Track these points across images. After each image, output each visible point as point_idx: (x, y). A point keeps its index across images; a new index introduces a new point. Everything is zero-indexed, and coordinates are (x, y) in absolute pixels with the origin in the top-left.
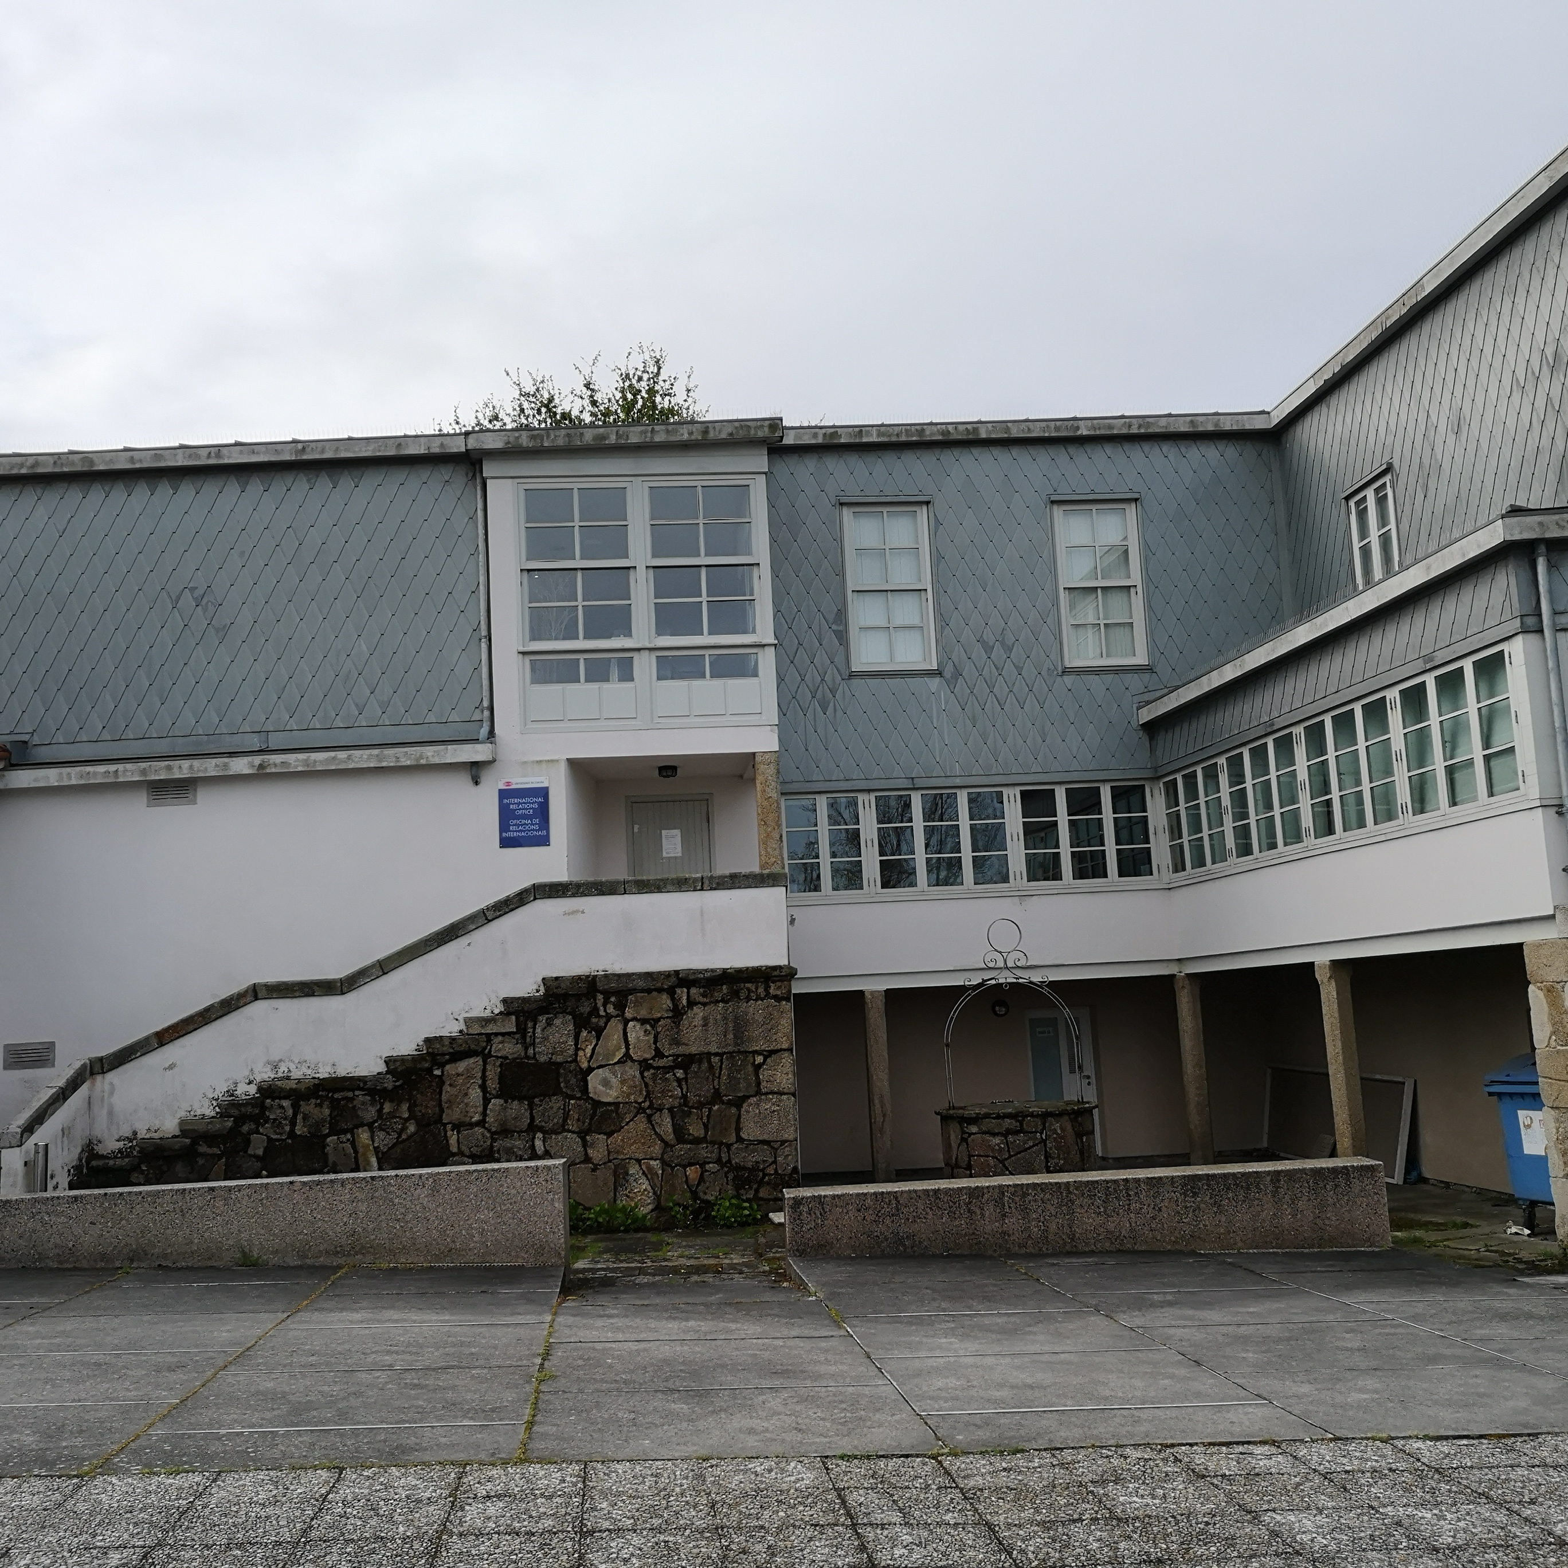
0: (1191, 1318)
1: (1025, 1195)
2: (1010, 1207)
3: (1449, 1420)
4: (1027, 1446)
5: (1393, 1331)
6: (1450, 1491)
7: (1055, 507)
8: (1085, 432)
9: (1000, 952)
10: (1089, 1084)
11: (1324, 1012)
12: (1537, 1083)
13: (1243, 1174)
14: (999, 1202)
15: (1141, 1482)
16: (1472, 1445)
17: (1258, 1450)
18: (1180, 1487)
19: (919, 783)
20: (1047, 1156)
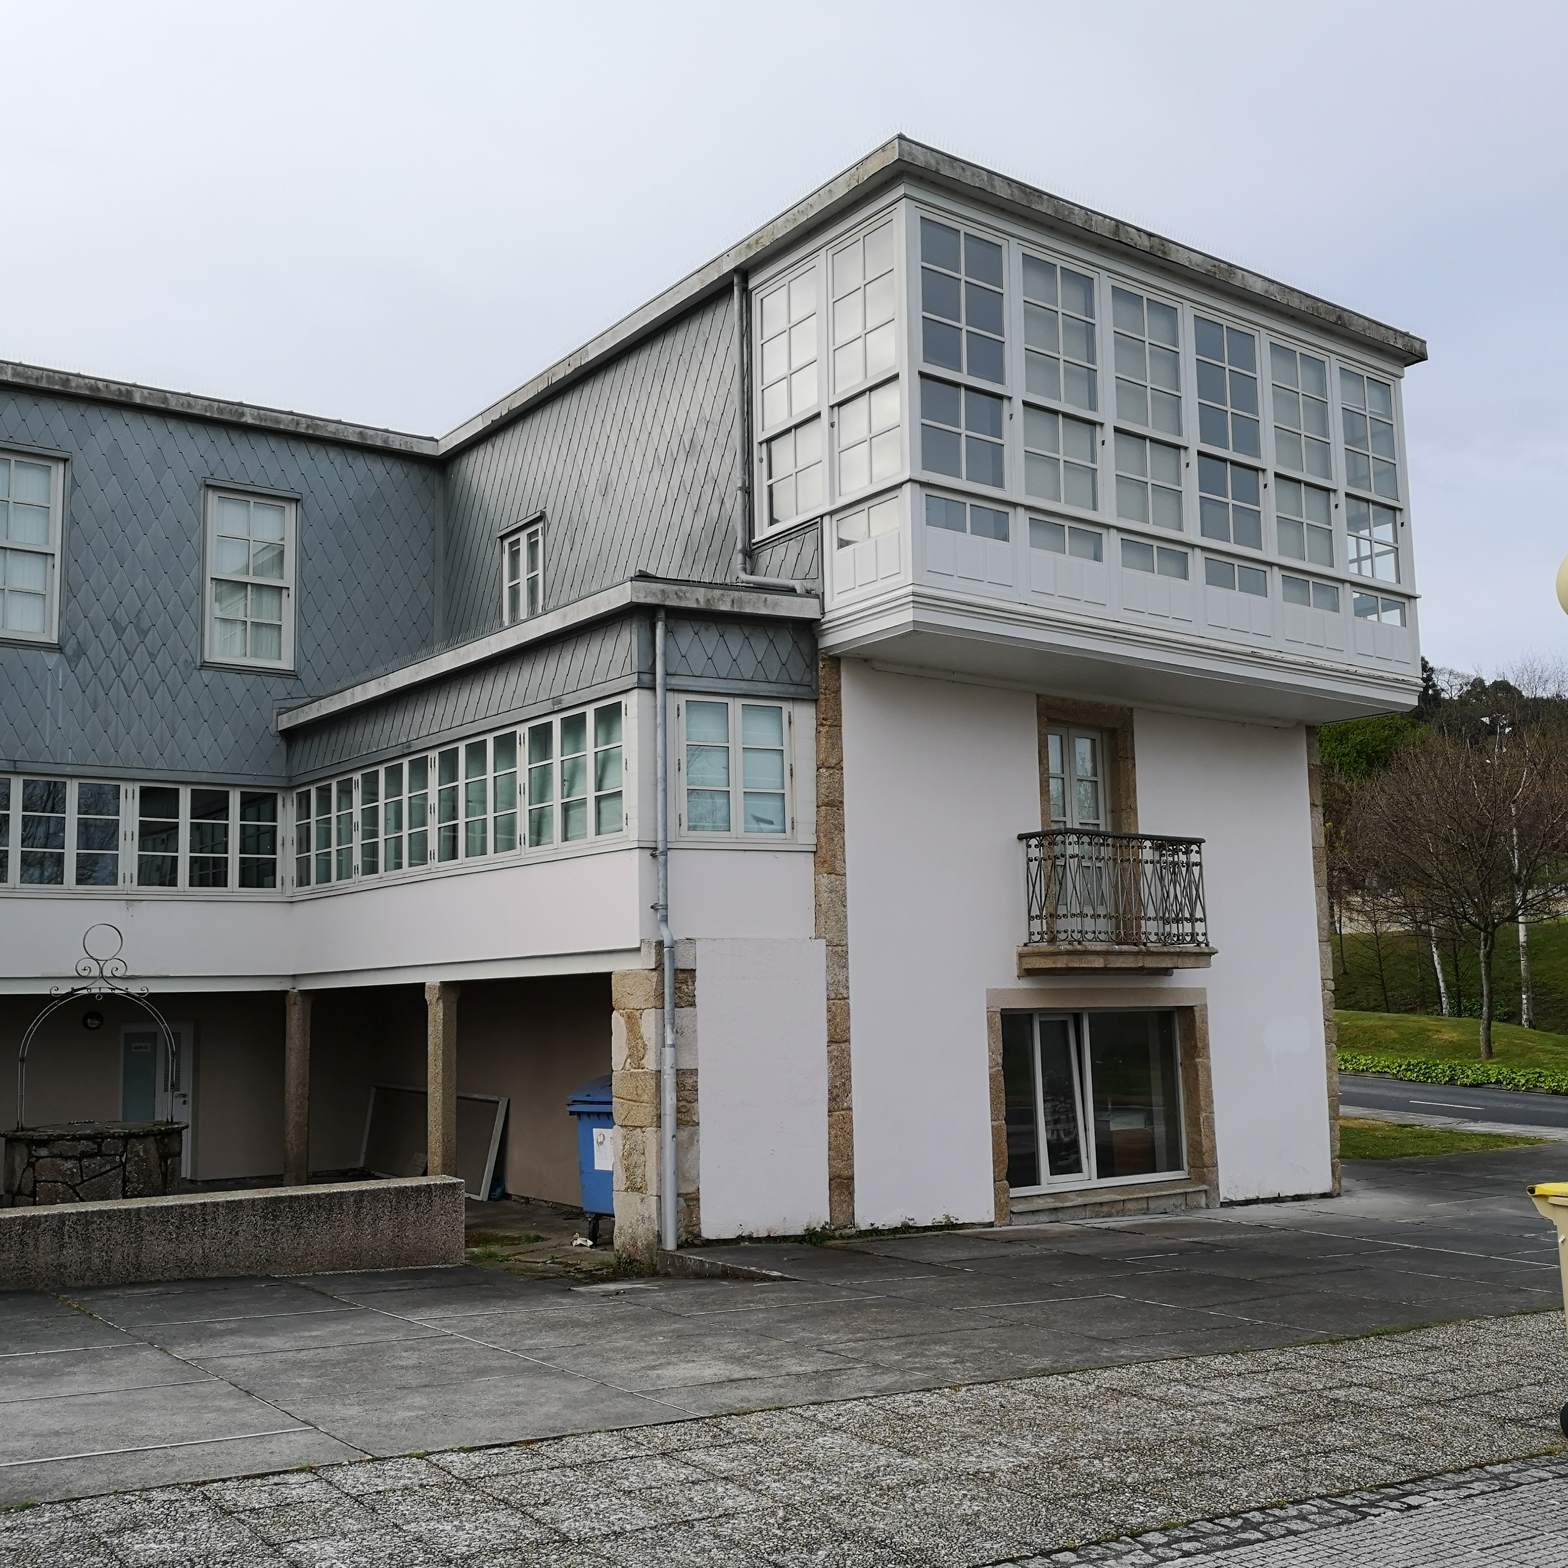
0: (252, 1346)
1: (88, 1223)
2: (70, 1237)
3: (485, 1430)
4: (39, 1499)
5: (450, 1346)
6: (473, 1500)
7: (210, 493)
8: (250, 421)
9: (96, 960)
10: (185, 1102)
11: (429, 1032)
12: (611, 1103)
13: (328, 1195)
14: (58, 1232)
15: (161, 1526)
16: (501, 1454)
17: (292, 1479)
18: (204, 1527)
19: (20, 767)
20: (125, 1181)
